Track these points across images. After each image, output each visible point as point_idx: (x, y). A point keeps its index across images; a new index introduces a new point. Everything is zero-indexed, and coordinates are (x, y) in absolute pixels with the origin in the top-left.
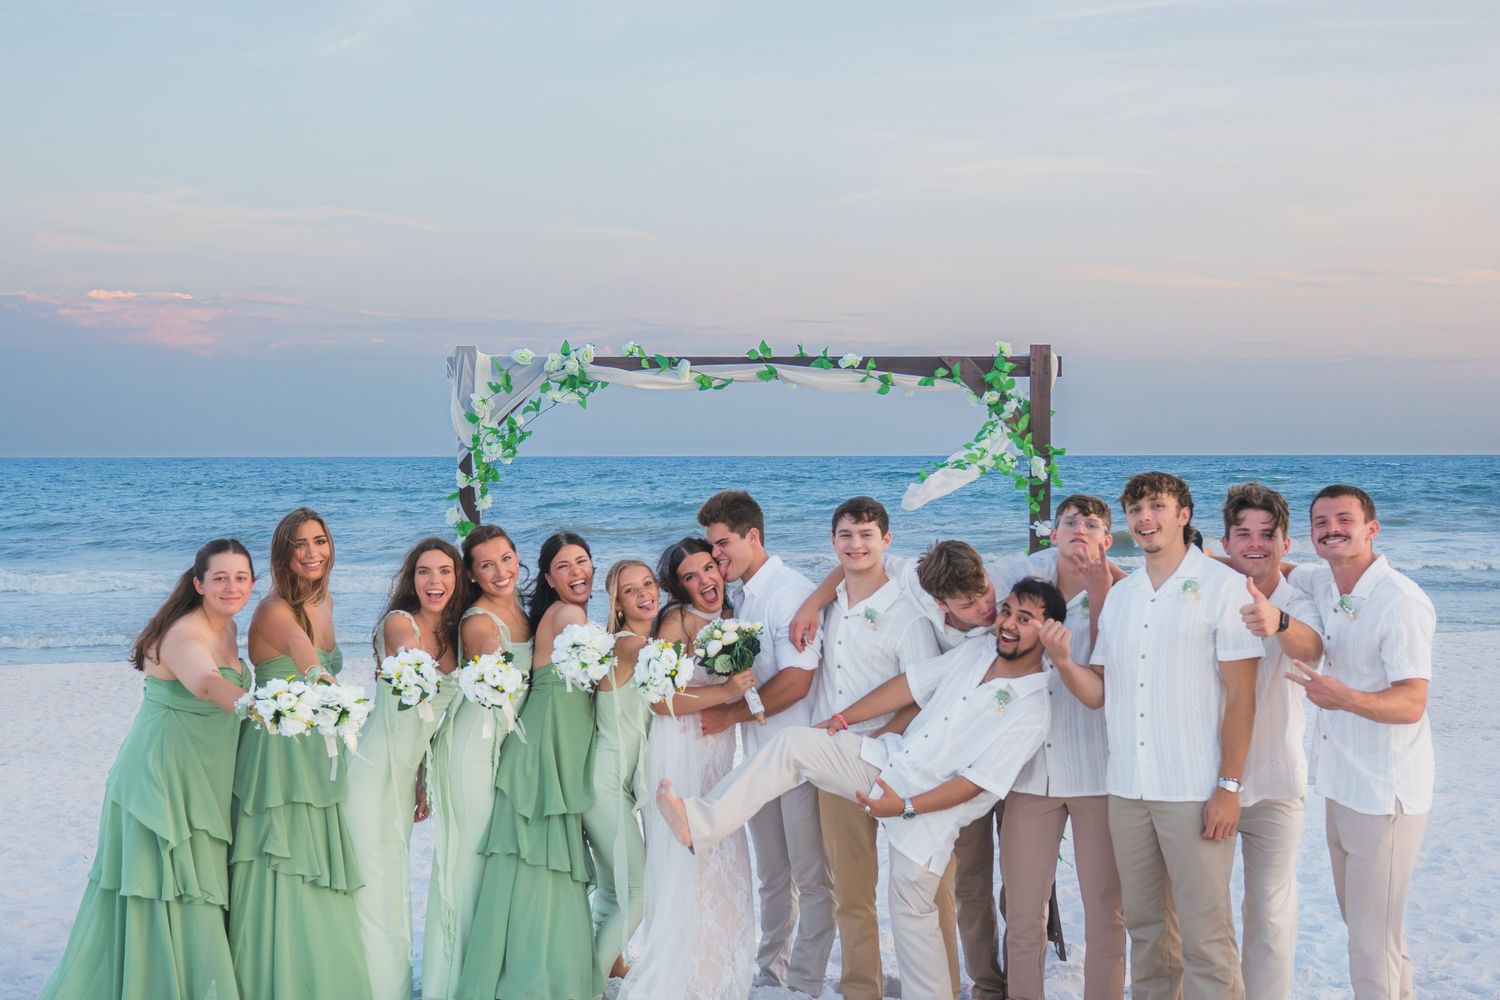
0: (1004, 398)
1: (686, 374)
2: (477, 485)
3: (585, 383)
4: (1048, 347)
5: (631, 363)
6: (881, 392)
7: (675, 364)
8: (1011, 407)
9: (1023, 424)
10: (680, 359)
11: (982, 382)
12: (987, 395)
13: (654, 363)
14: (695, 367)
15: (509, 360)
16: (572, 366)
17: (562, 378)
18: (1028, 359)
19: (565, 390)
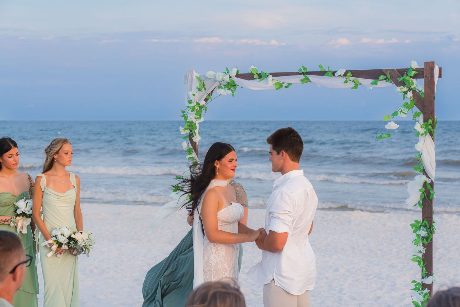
0: (410, 89)
1: (270, 80)
3: (233, 85)
4: (434, 63)
5: (249, 77)
6: (354, 87)
7: (267, 76)
10: (269, 74)
13: (260, 76)
14: (275, 78)
15: (205, 76)
16: (227, 78)
17: (224, 83)
18: (424, 68)
19: (226, 89)
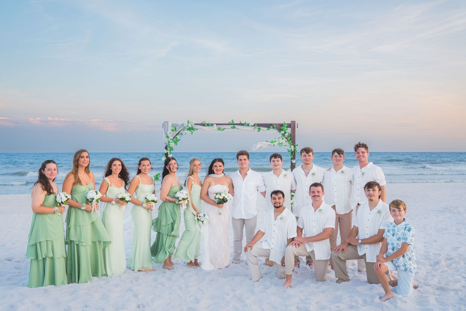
0: (285, 133)
1: (215, 127)
2: (169, 151)
3: (193, 129)
4: (295, 121)
5: (203, 125)
6: (258, 131)
7: (213, 125)
8: (287, 134)
9: (289, 138)
10: (214, 124)
11: (281, 129)
12: (282, 132)
13: (208, 125)
14: (217, 126)
15: (176, 124)
16: (190, 126)
17: (188, 128)
18: (290, 124)
19: (188, 131)
